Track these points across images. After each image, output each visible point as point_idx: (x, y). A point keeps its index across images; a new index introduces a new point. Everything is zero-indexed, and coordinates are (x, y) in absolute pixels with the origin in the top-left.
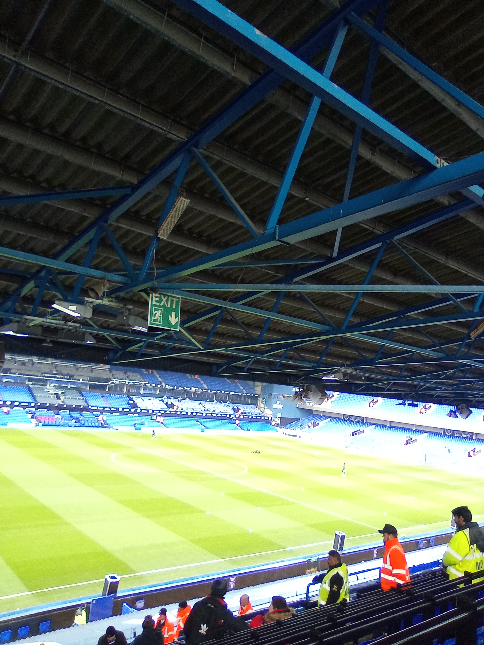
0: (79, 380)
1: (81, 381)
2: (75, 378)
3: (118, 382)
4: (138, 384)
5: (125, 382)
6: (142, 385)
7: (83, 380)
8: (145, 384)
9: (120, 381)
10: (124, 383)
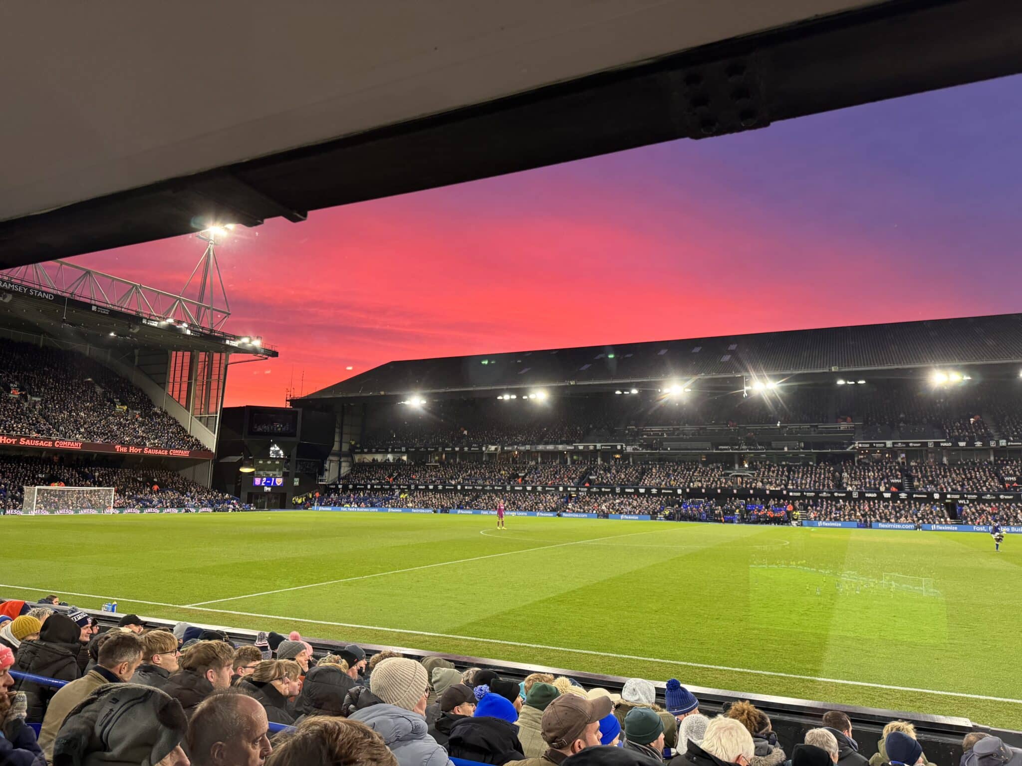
0: (783, 449)
1: (786, 449)
2: (774, 444)
3: (868, 445)
4: (919, 445)
5: (885, 443)
6: (931, 445)
7: (788, 449)
8: (937, 444)
9: (871, 444)
10: (882, 445)
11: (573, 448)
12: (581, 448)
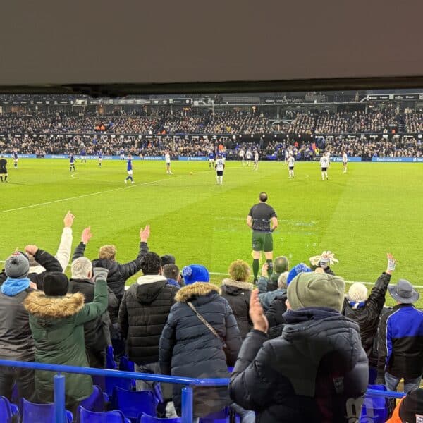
1: (315, 102)
3: (376, 98)
5: (389, 96)
9: (378, 97)
10: (386, 97)
11: (149, 102)
12: (156, 102)
